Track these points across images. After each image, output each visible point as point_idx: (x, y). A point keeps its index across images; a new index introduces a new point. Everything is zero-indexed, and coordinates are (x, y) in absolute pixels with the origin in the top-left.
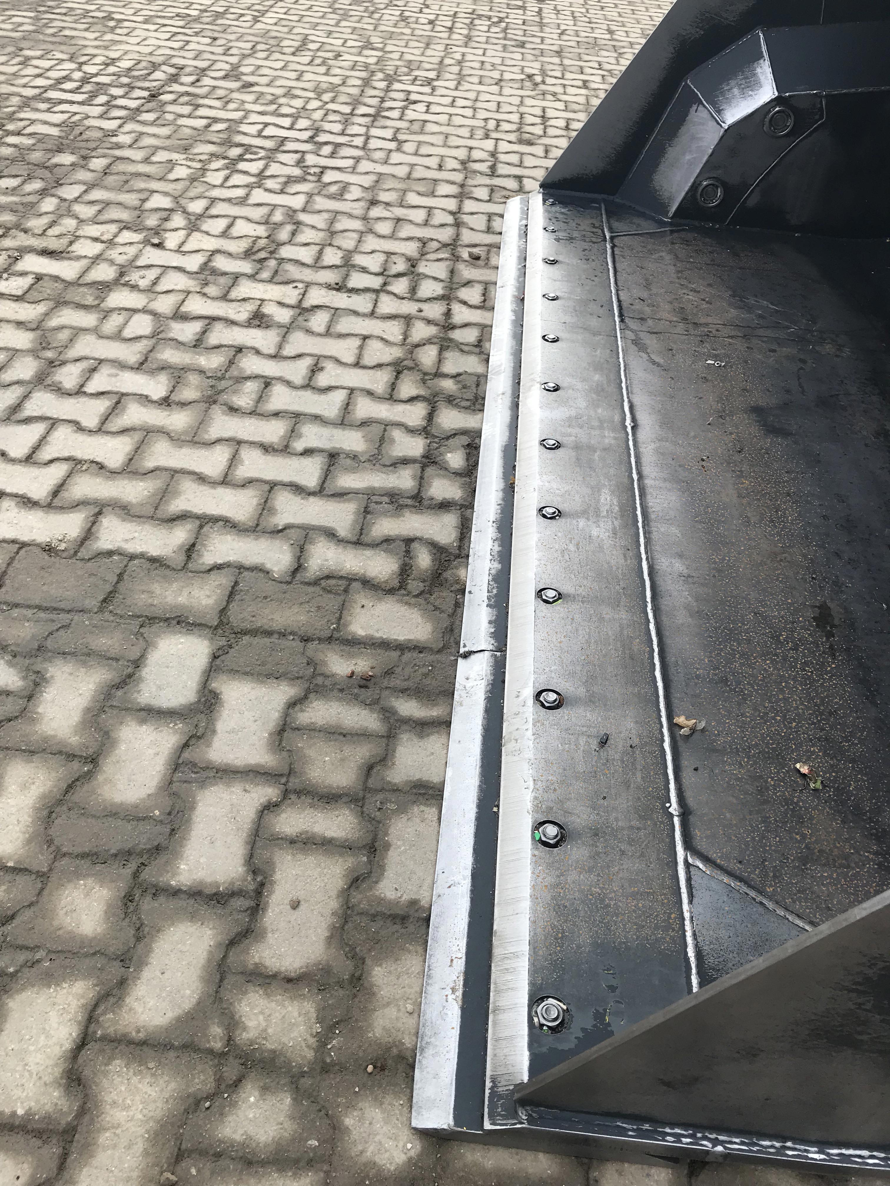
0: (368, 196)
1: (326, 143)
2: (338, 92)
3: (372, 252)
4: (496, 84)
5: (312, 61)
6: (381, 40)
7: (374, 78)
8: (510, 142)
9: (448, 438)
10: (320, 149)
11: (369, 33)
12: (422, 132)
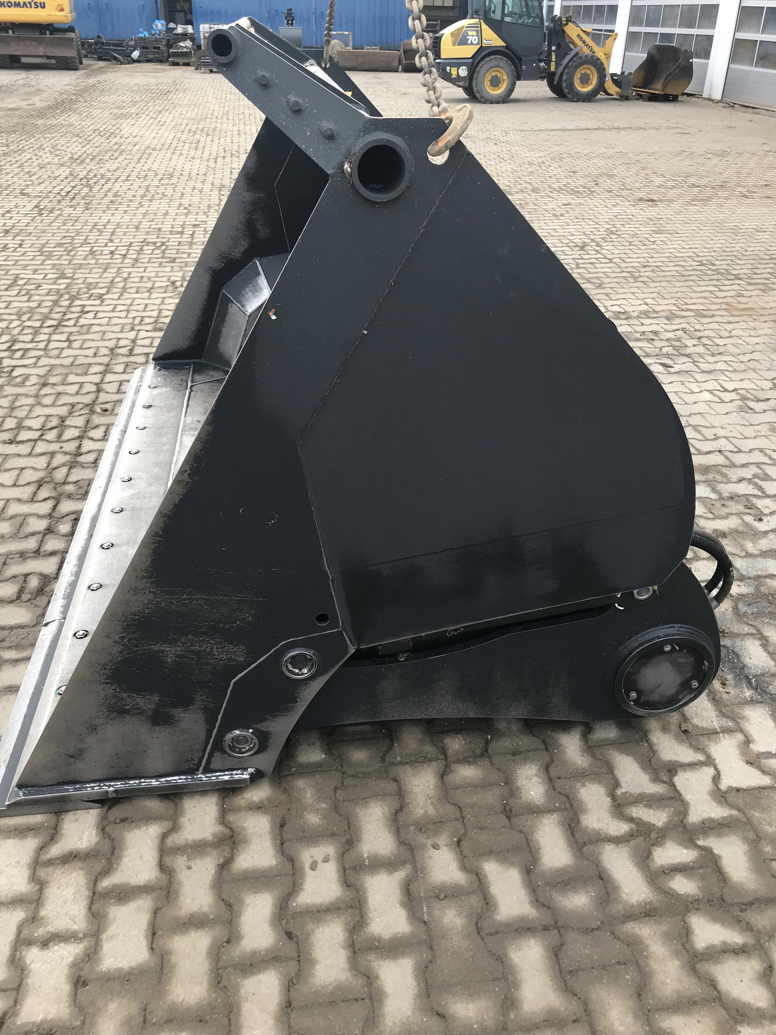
0: (42, 381)
1: (19, 350)
2: (34, 313)
3: (38, 416)
4: (148, 291)
5: (19, 293)
6: (72, 271)
7: (62, 299)
8: (147, 331)
9: (63, 517)
10: (14, 354)
11: (64, 267)
12: (88, 333)
